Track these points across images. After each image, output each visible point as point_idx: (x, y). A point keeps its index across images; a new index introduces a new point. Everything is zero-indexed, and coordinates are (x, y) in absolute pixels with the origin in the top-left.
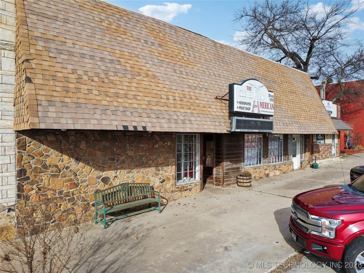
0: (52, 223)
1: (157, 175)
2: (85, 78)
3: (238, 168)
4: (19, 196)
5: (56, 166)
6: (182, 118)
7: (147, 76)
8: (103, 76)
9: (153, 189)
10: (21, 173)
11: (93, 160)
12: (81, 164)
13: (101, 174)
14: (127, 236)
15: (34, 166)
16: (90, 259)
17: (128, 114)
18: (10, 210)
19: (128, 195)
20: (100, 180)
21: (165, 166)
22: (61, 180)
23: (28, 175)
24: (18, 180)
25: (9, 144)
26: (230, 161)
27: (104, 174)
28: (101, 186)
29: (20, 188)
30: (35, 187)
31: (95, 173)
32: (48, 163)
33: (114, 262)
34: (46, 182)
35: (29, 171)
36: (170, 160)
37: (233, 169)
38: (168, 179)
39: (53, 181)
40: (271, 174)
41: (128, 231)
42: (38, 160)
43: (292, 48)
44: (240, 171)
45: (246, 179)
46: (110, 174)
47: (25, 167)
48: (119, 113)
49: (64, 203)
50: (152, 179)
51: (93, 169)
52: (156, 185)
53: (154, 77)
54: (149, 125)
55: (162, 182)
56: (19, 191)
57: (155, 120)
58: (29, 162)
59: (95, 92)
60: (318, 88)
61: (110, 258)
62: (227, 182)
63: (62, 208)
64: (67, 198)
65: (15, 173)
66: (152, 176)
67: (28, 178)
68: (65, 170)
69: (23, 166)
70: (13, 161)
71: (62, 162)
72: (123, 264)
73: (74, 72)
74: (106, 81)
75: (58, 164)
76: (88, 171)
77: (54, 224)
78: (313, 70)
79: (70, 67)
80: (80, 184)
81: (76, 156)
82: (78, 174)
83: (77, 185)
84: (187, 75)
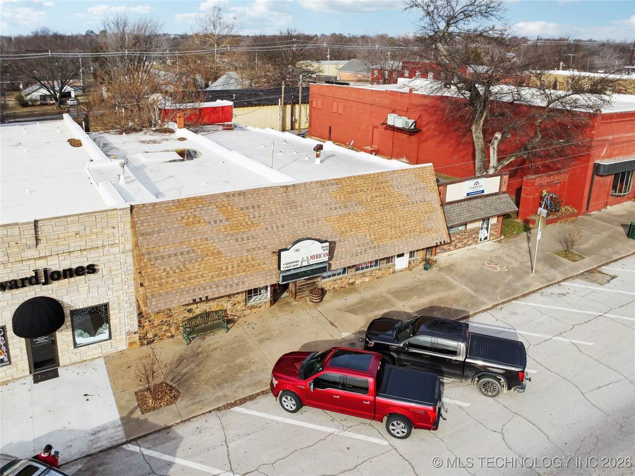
0: (158, 338)
1: (229, 301)
2: (171, 272)
3: (314, 283)
6: (236, 281)
7: (213, 254)
8: (182, 266)
9: (226, 311)
10: (140, 314)
13: (187, 307)
14: (198, 354)
16: (175, 370)
17: (197, 289)
18: (135, 333)
19: (207, 317)
20: (186, 311)
24: (139, 318)
25: (133, 301)
28: (187, 314)
29: (140, 322)
30: (147, 321)
31: (182, 308)
33: (185, 374)
34: (153, 317)
35: (143, 313)
37: (307, 284)
38: (239, 302)
39: (157, 316)
40: (358, 282)
41: (200, 350)
44: (317, 284)
45: (315, 297)
46: (193, 306)
48: (191, 291)
49: (164, 327)
50: (225, 305)
52: (228, 308)
53: (219, 253)
54: (210, 294)
55: (234, 305)
57: (215, 289)
59: (177, 281)
61: (184, 371)
62: (300, 295)
63: (163, 330)
64: (166, 324)
65: (136, 315)
67: (144, 316)
69: (141, 311)
70: (135, 309)
72: (189, 376)
73: (165, 270)
74: (184, 269)
79: (162, 268)
80: (174, 315)
83: (171, 316)
84: (248, 239)
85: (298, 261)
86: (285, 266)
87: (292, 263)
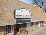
43: (39, 4)
60: (44, 11)
78: (43, 8)
84: (3, 7)
85: (22, 16)
86: (17, 16)
87: (20, 15)
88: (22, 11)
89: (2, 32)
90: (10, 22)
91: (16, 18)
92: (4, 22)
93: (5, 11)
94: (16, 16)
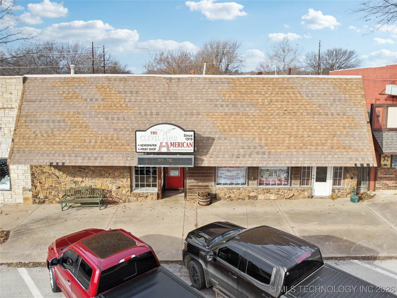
0: (48, 200)
1: (114, 183)
3: (207, 186)
4: (32, 185)
5: (48, 173)
6: (95, 155)
7: (81, 127)
8: (50, 132)
9: (111, 192)
10: (33, 174)
11: (68, 171)
12: (61, 173)
13: (73, 179)
15: (38, 172)
18: (29, 190)
20: (72, 182)
21: (121, 178)
22: (51, 180)
23: (35, 176)
24: (32, 178)
26: (195, 179)
27: (75, 179)
28: (73, 186)
30: (39, 182)
31: (69, 178)
32: (44, 171)
34: (44, 180)
35: (36, 174)
36: (125, 174)
37: (199, 186)
38: (124, 187)
39: (47, 180)
40: (261, 197)
42: (39, 169)
44: (209, 189)
45: (203, 200)
46: (79, 179)
47: (34, 172)
48: (51, 155)
49: (54, 191)
50: (110, 186)
51: (68, 176)
52: (113, 190)
53: (86, 127)
54: (68, 161)
55: (118, 189)
56: (32, 182)
57: (73, 158)
58: (36, 170)
59: (42, 143)
62: (191, 196)
63: (52, 194)
64: (55, 189)
65: (30, 174)
66: (110, 184)
67: (36, 177)
68: (53, 175)
69: (33, 172)
71: (51, 170)
74: (51, 135)
75: (49, 172)
76: (65, 177)
77: (49, 201)
79: (34, 130)
80: (62, 183)
81: (58, 168)
82: (60, 177)
83: (60, 183)
84: (118, 119)
85: (156, 145)
86: (140, 147)
87: (148, 145)
88: (154, 133)
89: (124, 178)
90: (129, 158)
91: (138, 151)
92: (115, 158)
93: (121, 130)
94: (138, 147)
